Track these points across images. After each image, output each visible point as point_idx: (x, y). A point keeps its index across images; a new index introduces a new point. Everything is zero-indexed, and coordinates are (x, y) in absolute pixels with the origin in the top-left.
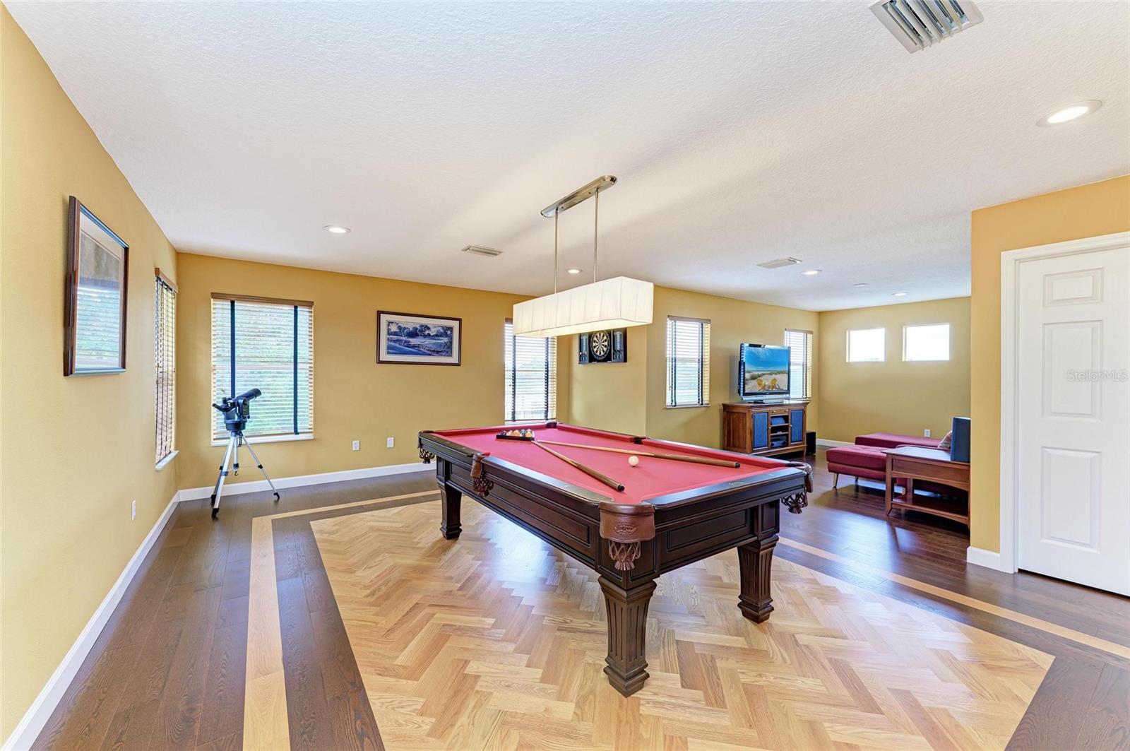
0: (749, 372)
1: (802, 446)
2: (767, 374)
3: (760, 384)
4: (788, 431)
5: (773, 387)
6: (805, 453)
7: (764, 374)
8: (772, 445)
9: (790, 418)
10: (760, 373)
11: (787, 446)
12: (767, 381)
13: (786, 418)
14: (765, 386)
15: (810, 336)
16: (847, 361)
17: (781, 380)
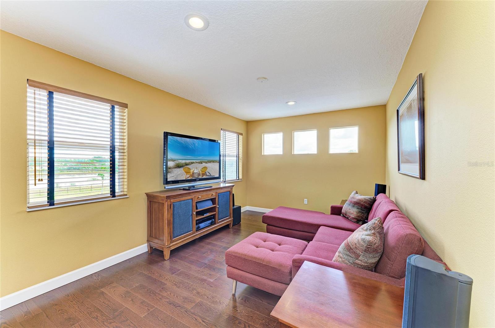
0: (173, 160)
1: (228, 220)
2: (197, 162)
3: (187, 173)
4: (215, 211)
5: (203, 175)
6: (231, 225)
7: (192, 163)
8: (199, 227)
9: (217, 199)
10: (188, 161)
11: (215, 224)
12: (196, 169)
13: (213, 200)
14: (193, 173)
15: (241, 137)
16: (263, 154)
17: (213, 168)
